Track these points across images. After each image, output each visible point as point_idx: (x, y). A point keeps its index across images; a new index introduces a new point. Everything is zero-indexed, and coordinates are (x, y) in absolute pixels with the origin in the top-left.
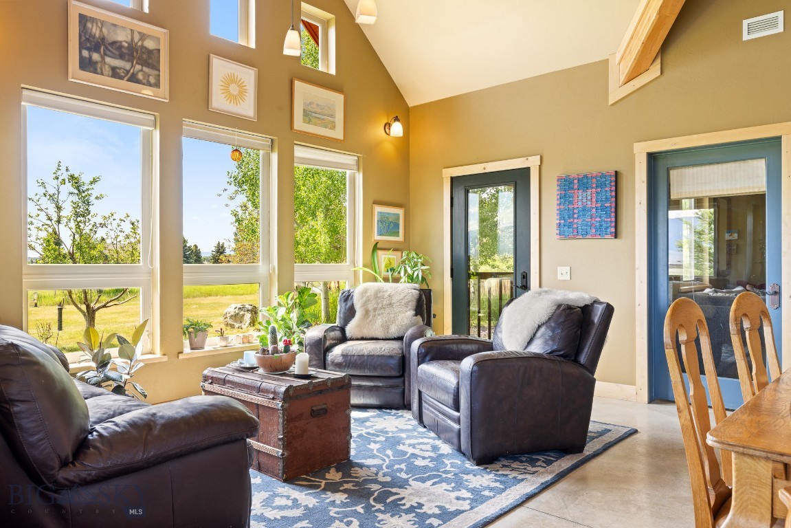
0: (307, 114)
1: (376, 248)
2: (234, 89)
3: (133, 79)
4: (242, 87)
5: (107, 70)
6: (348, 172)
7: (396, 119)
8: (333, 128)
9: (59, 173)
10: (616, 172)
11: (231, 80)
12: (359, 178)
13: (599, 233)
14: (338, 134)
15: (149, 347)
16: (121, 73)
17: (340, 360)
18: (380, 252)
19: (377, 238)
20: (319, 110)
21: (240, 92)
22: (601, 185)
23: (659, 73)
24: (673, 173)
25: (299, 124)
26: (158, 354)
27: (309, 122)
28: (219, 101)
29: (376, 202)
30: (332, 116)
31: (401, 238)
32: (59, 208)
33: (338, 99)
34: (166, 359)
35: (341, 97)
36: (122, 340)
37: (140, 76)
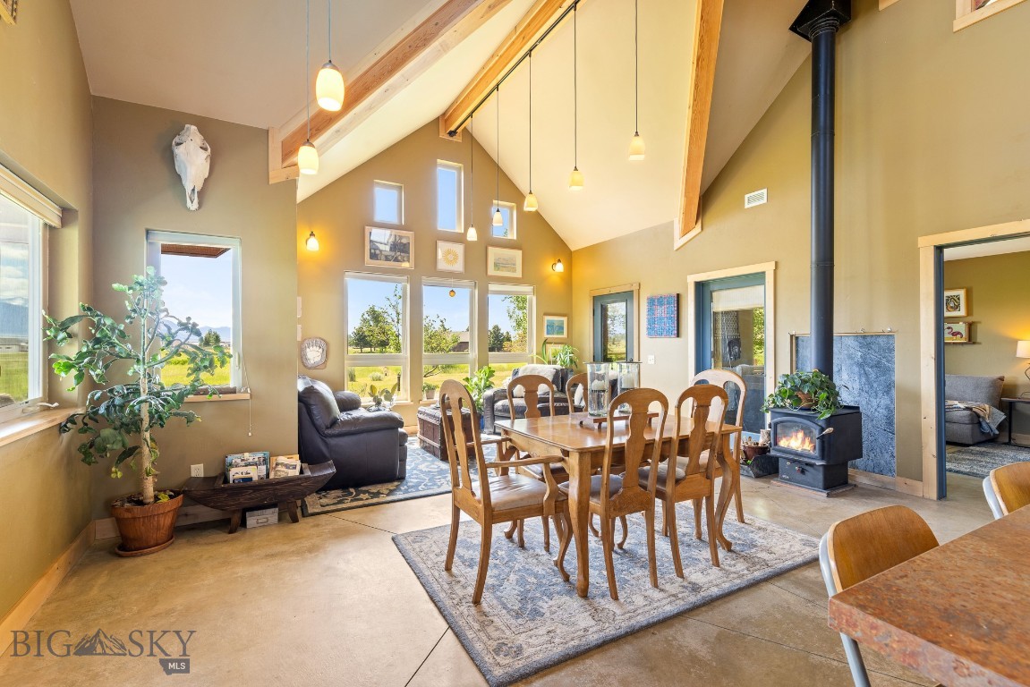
0: (496, 265)
1: (546, 342)
2: (450, 257)
3: (396, 260)
4: (456, 257)
5: (383, 257)
6: (528, 297)
7: (559, 261)
8: (515, 271)
9: (396, 293)
10: (678, 295)
11: (449, 252)
12: (534, 299)
13: (668, 334)
14: (518, 274)
15: (405, 397)
16: (390, 258)
17: (501, 408)
18: (548, 345)
19: (546, 336)
20: (504, 262)
21: (454, 259)
22: (669, 303)
23: (700, 230)
24: (714, 294)
25: (491, 271)
26: (409, 401)
27: (498, 269)
28: (442, 265)
29: (546, 314)
30: (514, 265)
31: (565, 335)
32: (398, 314)
33: (518, 254)
34: (412, 403)
35: (520, 252)
36: (387, 392)
37: (399, 258)
